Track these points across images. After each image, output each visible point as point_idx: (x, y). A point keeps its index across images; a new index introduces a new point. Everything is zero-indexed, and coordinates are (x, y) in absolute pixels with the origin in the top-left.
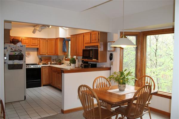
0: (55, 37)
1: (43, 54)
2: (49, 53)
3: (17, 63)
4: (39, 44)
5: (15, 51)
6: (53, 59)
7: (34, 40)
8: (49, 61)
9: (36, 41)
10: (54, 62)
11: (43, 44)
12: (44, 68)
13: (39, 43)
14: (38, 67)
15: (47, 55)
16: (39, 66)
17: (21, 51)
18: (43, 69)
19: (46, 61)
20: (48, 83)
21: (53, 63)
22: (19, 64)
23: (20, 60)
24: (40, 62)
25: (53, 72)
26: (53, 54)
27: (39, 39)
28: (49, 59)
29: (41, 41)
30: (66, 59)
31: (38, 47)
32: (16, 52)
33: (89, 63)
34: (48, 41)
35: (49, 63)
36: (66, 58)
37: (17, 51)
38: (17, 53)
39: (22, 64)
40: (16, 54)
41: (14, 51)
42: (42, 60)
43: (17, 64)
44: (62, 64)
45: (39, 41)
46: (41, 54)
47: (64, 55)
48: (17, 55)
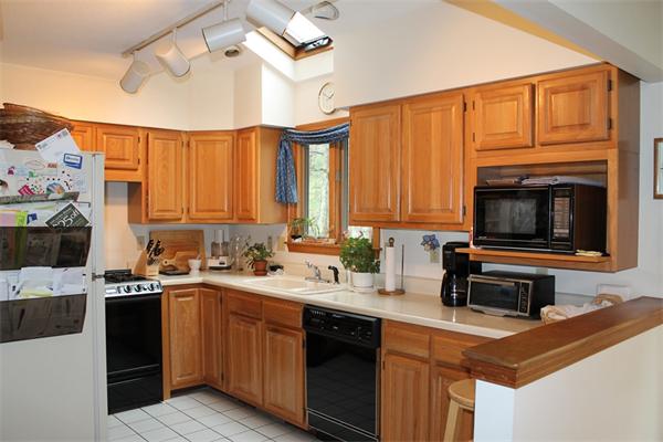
0: (230, 125)
1: (168, 215)
2: (197, 211)
3: (43, 292)
4: (142, 162)
5: (27, 195)
6: (214, 245)
7: (114, 140)
8: (192, 253)
9: (129, 141)
10: (222, 259)
11: (165, 158)
12: (178, 296)
13: (141, 156)
14: (143, 292)
15: (183, 221)
16: (146, 288)
17: (74, 196)
18: (172, 298)
19: (180, 254)
20: (196, 377)
21: (214, 263)
22: (55, 293)
23: (62, 263)
24: (151, 262)
25: (232, 318)
26: (220, 214)
27: (141, 134)
28: (190, 243)
29: (156, 145)
30: (296, 245)
31: (137, 177)
32: (31, 208)
33: (486, 268)
34: (193, 144)
35: (195, 264)
36: (295, 237)
37: (45, 198)
38: (44, 214)
39: (84, 297)
40: (33, 224)
41: (15, 201)
42: (158, 251)
43: (47, 300)
44: (274, 269)
45: (141, 145)
46: (154, 214)
47: (284, 220)
48: (38, 230)
